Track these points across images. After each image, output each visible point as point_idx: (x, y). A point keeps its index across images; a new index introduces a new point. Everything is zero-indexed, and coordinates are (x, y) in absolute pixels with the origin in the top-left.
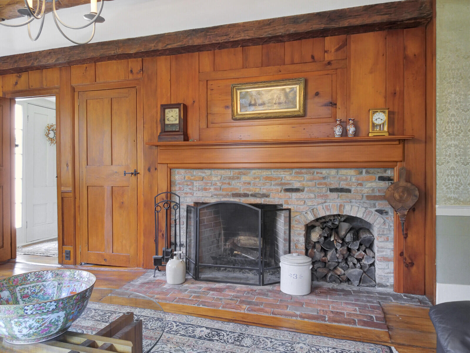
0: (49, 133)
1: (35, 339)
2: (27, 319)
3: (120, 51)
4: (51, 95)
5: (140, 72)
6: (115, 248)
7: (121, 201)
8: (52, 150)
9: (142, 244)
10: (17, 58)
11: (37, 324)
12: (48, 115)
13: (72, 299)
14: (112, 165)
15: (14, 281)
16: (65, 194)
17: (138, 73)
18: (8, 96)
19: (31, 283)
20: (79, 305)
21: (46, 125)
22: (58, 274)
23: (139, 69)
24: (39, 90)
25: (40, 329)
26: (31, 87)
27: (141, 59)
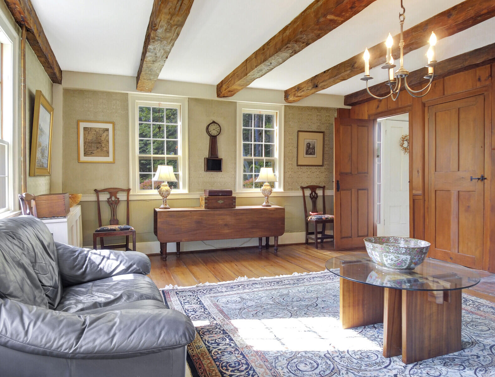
0: (403, 144)
1: (394, 268)
2: (390, 255)
3: (467, 63)
4: (404, 112)
5: (488, 78)
6: (460, 248)
7: (468, 205)
8: (405, 158)
9: (488, 248)
10: (379, 87)
11: (395, 259)
12: (402, 127)
13: (414, 250)
14: (459, 171)
15: (382, 239)
16: (417, 196)
17: (486, 80)
18: (372, 118)
19: (392, 243)
20: (419, 255)
21: (401, 136)
22: (407, 241)
23: (487, 75)
24: (395, 109)
25: (396, 262)
26: (389, 108)
27: (489, 65)
